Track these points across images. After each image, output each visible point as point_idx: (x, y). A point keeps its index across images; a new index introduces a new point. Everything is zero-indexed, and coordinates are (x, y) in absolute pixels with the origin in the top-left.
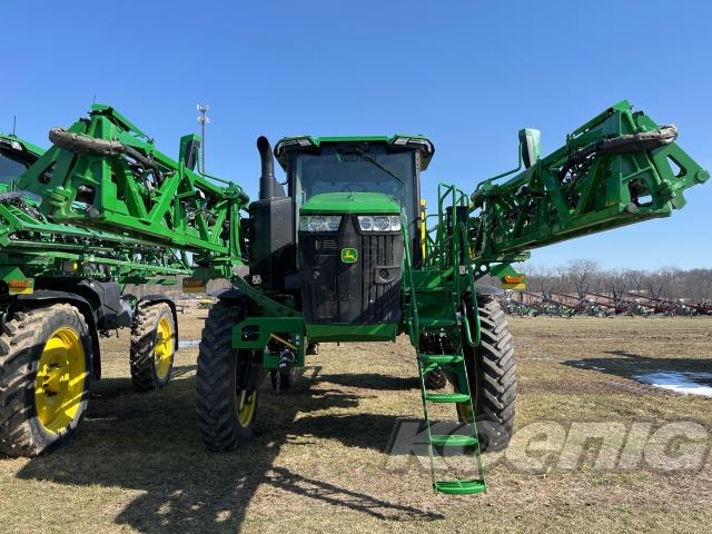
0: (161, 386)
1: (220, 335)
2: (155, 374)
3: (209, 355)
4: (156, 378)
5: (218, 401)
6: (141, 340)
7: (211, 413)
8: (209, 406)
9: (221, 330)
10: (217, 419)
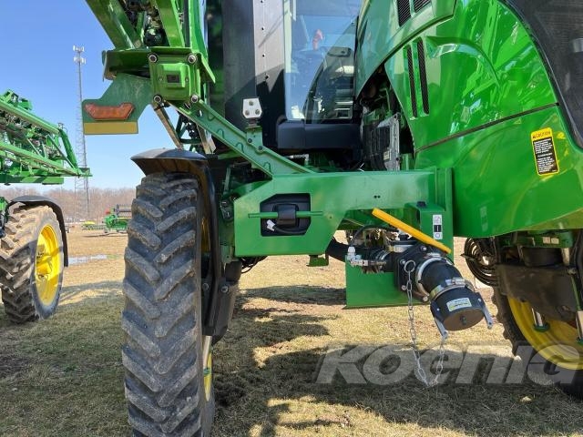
0: (47, 314)
1: (167, 231)
2: (37, 300)
3: (150, 274)
4: (39, 306)
5: (176, 373)
6: (14, 256)
7: (161, 399)
8: (154, 383)
9: (170, 222)
10: (173, 409)
